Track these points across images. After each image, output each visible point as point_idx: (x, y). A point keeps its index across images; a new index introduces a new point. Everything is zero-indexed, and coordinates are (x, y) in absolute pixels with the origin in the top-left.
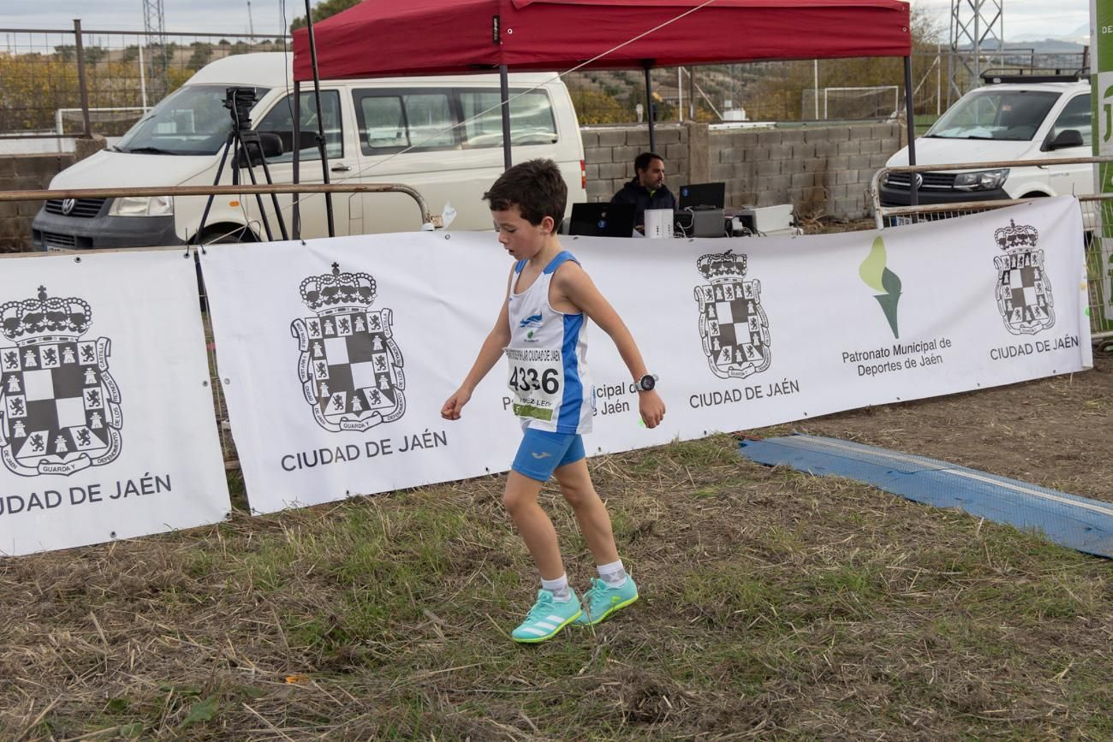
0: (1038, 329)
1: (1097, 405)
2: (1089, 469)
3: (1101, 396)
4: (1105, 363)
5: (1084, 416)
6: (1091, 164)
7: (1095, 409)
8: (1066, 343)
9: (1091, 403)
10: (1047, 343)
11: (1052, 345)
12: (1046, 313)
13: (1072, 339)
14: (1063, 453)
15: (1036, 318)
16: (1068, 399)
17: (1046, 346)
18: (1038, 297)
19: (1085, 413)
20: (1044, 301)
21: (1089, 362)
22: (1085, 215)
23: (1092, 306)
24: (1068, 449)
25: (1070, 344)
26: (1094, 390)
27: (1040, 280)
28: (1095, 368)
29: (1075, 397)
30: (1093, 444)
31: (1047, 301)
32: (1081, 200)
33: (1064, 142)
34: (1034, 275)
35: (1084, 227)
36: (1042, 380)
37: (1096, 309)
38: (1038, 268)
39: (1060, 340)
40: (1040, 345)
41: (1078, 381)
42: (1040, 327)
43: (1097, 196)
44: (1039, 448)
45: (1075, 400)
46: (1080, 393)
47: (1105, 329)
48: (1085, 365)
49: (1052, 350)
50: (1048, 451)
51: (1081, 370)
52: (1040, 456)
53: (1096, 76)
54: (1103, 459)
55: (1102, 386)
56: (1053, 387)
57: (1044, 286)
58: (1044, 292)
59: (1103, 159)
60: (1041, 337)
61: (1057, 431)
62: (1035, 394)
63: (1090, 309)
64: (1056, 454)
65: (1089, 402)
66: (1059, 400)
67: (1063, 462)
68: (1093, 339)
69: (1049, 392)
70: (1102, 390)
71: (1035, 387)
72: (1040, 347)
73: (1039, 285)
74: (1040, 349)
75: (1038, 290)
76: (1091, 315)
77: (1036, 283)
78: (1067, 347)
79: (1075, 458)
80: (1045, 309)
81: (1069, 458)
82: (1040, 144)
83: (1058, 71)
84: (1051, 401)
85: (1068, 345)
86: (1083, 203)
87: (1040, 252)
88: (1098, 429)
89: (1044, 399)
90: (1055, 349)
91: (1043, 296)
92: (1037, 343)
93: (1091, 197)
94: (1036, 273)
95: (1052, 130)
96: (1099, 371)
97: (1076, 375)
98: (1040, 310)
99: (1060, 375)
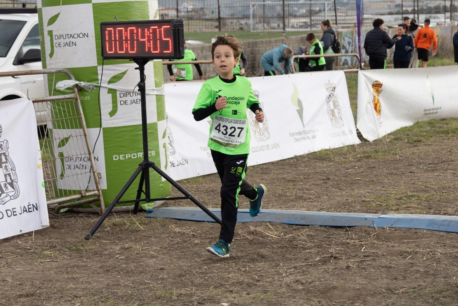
0: (6, 201)
1: (51, 254)
2: (42, 302)
3: (55, 247)
4: (59, 222)
5: (41, 262)
6: (42, 75)
7: (50, 257)
8: (29, 209)
9: (48, 252)
10: (14, 210)
11: (18, 211)
12: (13, 187)
13: (33, 205)
14: (24, 292)
15: (5, 192)
16: (31, 251)
17: (14, 212)
18: (5, 176)
19: (42, 260)
20: (11, 179)
21: (46, 222)
22: (38, 114)
23: (47, 180)
24: (27, 288)
25: (32, 210)
26: (50, 243)
27: (6, 162)
28: (52, 226)
29: (36, 249)
30: (46, 283)
31: (13, 178)
32: (34, 102)
33: (30, 58)
34: (1, 159)
35: (38, 122)
36: (13, 238)
37: (50, 182)
38: (4, 154)
39: (24, 207)
40: (9, 212)
41: (40, 237)
42: (8, 198)
43: (46, 98)
44: (7, 290)
45: (36, 251)
46: (39, 246)
47: (57, 197)
48: (44, 224)
49: (18, 214)
50: (13, 292)
51: (41, 228)
52: (7, 296)
53: (41, 9)
54: (52, 294)
55: (57, 239)
56: (20, 243)
57: (10, 167)
58: (10, 172)
59: (48, 71)
60: (10, 205)
61: (21, 276)
62: (7, 249)
63: (45, 182)
64: (18, 293)
65: (46, 252)
66: (25, 252)
67: (23, 299)
68: (48, 205)
69: (18, 247)
70: (56, 243)
71: (7, 244)
72: (9, 213)
73: (6, 167)
74: (9, 215)
75: (5, 171)
76: (46, 187)
77: (3, 165)
78: (29, 212)
79: (32, 295)
80: (11, 184)
81: (27, 296)
82: (13, 60)
83: (24, 5)
84: (19, 253)
85: (30, 210)
86: (36, 104)
87: (5, 141)
88: (52, 272)
89: (13, 253)
90: (20, 214)
91: (9, 175)
92: (6, 211)
93: (41, 99)
94: (3, 158)
95: (21, 49)
96: (55, 228)
97: (37, 232)
98: (8, 186)
99: (26, 234)
